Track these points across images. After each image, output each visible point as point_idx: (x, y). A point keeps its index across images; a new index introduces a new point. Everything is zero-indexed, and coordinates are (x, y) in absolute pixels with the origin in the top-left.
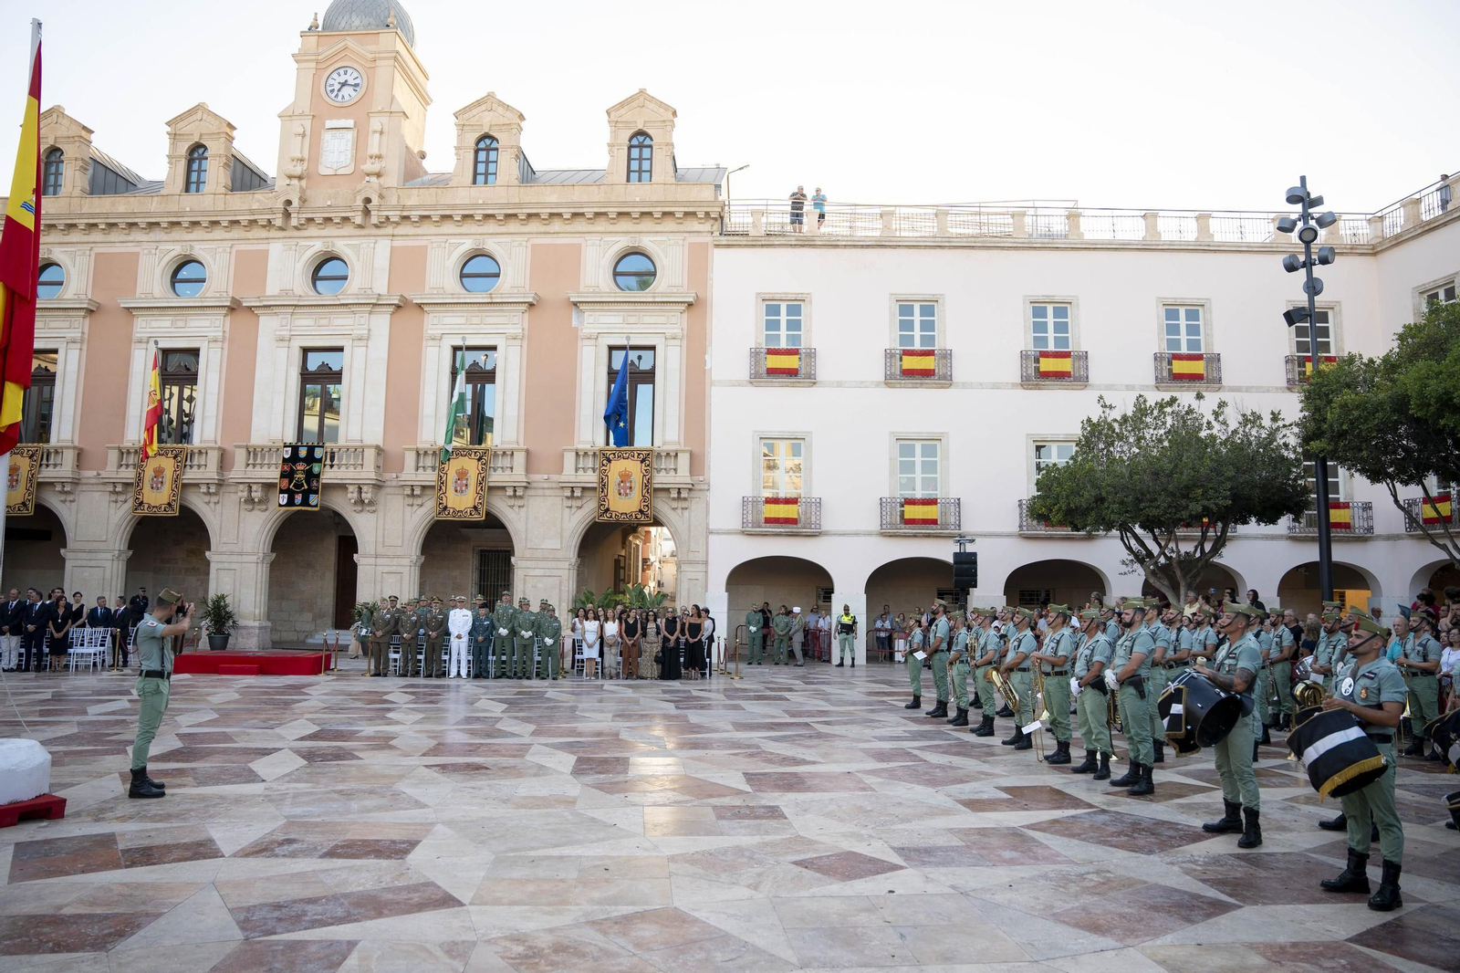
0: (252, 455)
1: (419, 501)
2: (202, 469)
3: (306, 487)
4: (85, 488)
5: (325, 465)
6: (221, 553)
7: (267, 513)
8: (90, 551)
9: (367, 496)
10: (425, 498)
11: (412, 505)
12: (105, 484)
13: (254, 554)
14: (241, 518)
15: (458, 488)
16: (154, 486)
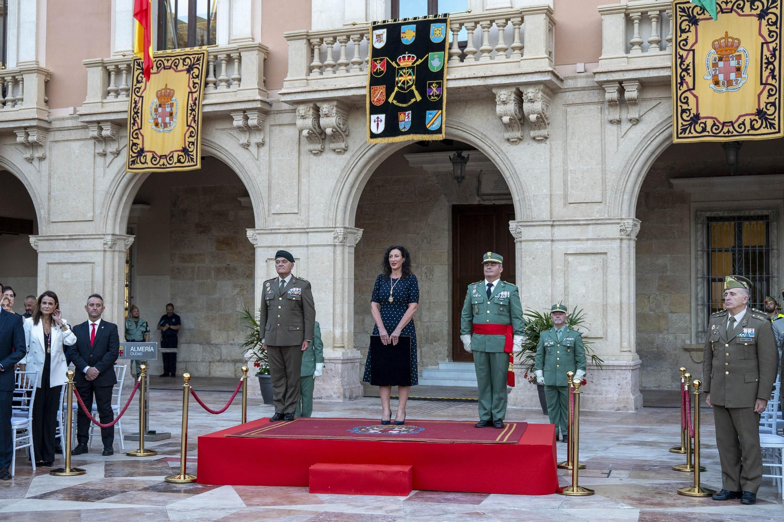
0: (316, 51)
1: (634, 113)
2: (234, 87)
3: (419, 98)
4: (58, 136)
5: (450, 56)
6: (273, 232)
7: (347, 156)
8: (72, 238)
9: (534, 107)
10: (644, 107)
11: (619, 122)
12: (86, 126)
13: (327, 229)
14: (303, 167)
15: (721, 77)
16: (160, 120)
